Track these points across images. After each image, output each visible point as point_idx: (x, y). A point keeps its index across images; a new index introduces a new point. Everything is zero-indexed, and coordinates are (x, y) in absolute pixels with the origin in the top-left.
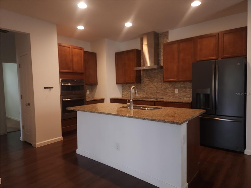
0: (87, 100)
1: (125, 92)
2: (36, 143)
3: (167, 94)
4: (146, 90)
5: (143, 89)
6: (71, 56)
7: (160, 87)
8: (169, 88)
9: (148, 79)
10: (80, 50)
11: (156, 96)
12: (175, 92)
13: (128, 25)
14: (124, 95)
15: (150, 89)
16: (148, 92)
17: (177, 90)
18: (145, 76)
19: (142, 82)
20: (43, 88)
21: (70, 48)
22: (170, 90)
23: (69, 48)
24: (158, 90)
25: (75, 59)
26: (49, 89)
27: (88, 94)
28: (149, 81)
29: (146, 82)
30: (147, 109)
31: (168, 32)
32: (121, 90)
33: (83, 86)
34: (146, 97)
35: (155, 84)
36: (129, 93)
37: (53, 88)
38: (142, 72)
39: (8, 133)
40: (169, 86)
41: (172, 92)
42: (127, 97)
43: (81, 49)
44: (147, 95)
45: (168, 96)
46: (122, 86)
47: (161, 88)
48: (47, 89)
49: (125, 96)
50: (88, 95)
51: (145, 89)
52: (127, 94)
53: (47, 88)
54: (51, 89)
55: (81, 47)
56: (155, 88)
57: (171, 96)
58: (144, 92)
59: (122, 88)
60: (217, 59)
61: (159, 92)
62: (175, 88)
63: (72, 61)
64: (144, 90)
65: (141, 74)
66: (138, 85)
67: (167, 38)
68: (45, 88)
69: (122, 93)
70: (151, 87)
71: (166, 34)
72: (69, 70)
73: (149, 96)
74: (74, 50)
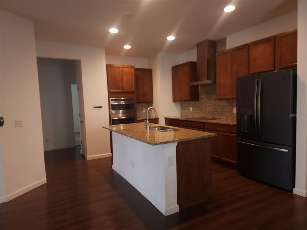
0: (138, 119)
1: (184, 111)
2: (87, 156)
3: (224, 113)
4: (204, 109)
5: (201, 107)
6: (121, 76)
7: (217, 106)
8: (227, 106)
9: (206, 95)
10: (130, 69)
11: (213, 116)
12: (233, 112)
13: (171, 38)
14: (182, 115)
15: (208, 107)
16: (206, 111)
17: (235, 109)
18: (202, 91)
19: (199, 99)
20: (93, 107)
21: (120, 67)
22: (228, 109)
23: (118, 68)
24: (216, 109)
25: (125, 78)
26: (98, 108)
27: (144, 112)
28: (206, 98)
29: (203, 100)
30: (169, 131)
31: (225, 38)
32: (180, 108)
33: (133, 104)
34: (204, 116)
35: (213, 101)
36: (187, 111)
37: (101, 107)
38: (199, 87)
39: (76, 146)
40: (227, 104)
41: (230, 112)
42: (186, 116)
43: (132, 67)
44: (205, 114)
45: (226, 116)
46: (181, 103)
47: (219, 106)
48: (96, 109)
49: (184, 115)
50: (144, 114)
51: (203, 107)
52: (186, 112)
53: (96, 107)
54: (100, 108)
55: (131, 65)
56: (213, 107)
57: (229, 117)
58: (202, 111)
59: (181, 106)
60: (274, 70)
61: (217, 111)
62: (233, 107)
63: (122, 80)
64: (202, 109)
65: (199, 90)
66: (196, 103)
67: (225, 46)
68: (94, 107)
69: (181, 112)
70: (209, 106)
71: (223, 41)
72: (118, 89)
73: (207, 116)
74: (124, 69)
